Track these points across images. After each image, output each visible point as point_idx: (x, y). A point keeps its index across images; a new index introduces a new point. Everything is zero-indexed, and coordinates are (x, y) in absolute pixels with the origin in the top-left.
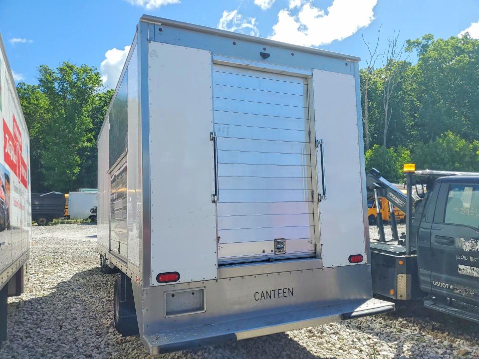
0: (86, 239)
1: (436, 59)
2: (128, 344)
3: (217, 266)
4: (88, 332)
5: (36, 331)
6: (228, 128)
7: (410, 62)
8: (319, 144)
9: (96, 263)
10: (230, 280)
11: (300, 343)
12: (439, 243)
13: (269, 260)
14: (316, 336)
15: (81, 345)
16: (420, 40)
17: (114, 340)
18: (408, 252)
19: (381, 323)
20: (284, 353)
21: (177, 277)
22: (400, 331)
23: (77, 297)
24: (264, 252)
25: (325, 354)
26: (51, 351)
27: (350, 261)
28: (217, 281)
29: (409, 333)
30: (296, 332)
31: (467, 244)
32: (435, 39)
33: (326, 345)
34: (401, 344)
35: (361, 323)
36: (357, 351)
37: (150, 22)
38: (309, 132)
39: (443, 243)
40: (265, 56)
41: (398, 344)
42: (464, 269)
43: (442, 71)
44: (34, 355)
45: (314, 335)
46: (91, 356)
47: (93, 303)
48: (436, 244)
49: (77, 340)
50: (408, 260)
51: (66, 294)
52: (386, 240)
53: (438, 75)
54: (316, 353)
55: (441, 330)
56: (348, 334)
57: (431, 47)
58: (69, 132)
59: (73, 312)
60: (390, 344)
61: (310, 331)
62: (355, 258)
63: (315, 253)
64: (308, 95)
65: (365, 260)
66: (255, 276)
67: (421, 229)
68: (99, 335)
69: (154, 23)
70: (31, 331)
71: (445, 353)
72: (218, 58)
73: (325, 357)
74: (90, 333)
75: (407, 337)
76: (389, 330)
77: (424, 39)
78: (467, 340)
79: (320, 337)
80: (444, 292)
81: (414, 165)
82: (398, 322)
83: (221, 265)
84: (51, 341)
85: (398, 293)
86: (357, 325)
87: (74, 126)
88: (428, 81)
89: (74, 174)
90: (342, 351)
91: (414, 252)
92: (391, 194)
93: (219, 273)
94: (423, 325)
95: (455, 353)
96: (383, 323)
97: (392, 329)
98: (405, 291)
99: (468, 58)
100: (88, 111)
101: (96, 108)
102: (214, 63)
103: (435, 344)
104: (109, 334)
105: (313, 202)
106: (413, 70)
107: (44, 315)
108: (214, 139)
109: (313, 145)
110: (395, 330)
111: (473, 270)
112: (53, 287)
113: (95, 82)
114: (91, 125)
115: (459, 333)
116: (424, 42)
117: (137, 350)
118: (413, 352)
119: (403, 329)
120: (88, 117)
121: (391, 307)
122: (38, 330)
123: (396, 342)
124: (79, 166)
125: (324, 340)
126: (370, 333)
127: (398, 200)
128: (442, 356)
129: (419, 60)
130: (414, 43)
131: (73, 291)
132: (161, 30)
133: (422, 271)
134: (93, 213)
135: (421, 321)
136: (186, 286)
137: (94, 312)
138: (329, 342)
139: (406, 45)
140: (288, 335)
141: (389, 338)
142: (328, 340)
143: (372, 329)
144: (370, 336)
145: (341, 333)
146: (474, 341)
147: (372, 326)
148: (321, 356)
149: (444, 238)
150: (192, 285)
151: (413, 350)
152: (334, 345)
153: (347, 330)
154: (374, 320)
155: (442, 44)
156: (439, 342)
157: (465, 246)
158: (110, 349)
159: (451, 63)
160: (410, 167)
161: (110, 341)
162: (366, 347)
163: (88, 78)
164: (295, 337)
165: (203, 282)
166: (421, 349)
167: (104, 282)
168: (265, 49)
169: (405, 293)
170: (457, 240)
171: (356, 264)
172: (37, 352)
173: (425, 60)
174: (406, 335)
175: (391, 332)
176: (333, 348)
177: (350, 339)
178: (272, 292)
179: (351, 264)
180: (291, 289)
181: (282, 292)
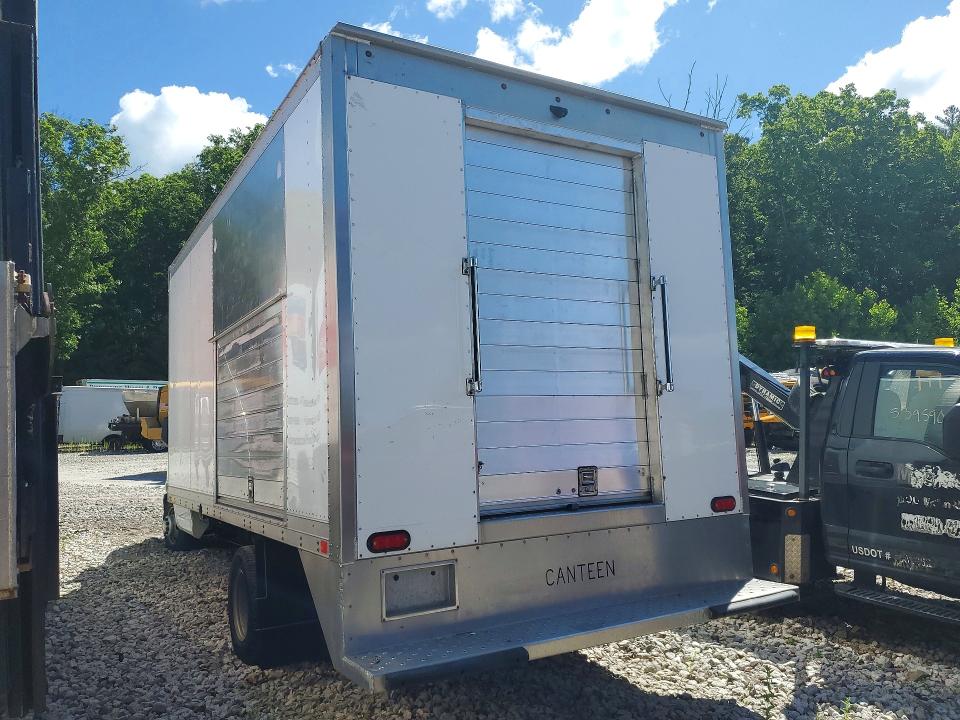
0: (111, 482)
1: (794, 134)
2: (272, 684)
3: (476, 520)
4: (181, 663)
5: (69, 666)
6: (491, 250)
7: (748, 136)
8: (659, 285)
9: (148, 530)
10: (502, 545)
11: (613, 669)
12: (864, 473)
13: (569, 508)
14: (640, 657)
15: (175, 689)
16: (765, 95)
17: (242, 676)
18: (803, 492)
19: (753, 629)
20: (588, 690)
21: (406, 540)
22: (793, 642)
23: (132, 598)
24: (559, 491)
25: (666, 688)
26: (119, 703)
27: (714, 508)
28: (478, 548)
29: (812, 646)
30: (599, 650)
31: (918, 473)
32: (793, 94)
33: (660, 672)
34: (800, 665)
35: (716, 630)
36: (724, 681)
37: (348, 38)
38: (637, 262)
39: (871, 474)
40: (558, 113)
41: (795, 666)
42: (911, 522)
43: (805, 155)
44: (83, 712)
45: (635, 655)
46: (203, 709)
47: (171, 608)
48: (859, 476)
49: (165, 680)
50: (804, 507)
51: (108, 593)
52: (749, 473)
53: (799, 164)
54: (647, 686)
55: (863, 639)
56: (698, 650)
57: (786, 110)
58: (58, 261)
59: (134, 627)
60: (782, 666)
61: (626, 648)
62: (721, 503)
63: (650, 493)
64: (633, 189)
65: (739, 508)
66: (546, 538)
67: (829, 450)
68: (206, 669)
69: (356, 39)
70: (58, 666)
71: (883, 678)
72: (475, 114)
73: (665, 693)
74: (186, 666)
75: (808, 651)
76: (772, 641)
77: (772, 93)
78: (915, 654)
79: (646, 657)
80: (875, 565)
81: (814, 328)
82: (785, 626)
83: (486, 516)
84: (108, 683)
85: (787, 570)
86: (711, 634)
87: (68, 248)
88: (781, 174)
89: (66, 349)
90: (694, 682)
91: (813, 493)
92: (757, 385)
93: (482, 532)
94: (830, 630)
95: (901, 676)
96: (758, 629)
97: (776, 640)
98: (799, 566)
99: (852, 134)
100: (97, 218)
101: (115, 212)
102: (469, 124)
103: (861, 662)
104: (226, 667)
105: (645, 395)
106: (752, 152)
107: (73, 635)
108: (471, 272)
109: (644, 287)
110: (782, 641)
111: (930, 522)
112: (71, 579)
113: (114, 158)
114: (105, 246)
115: (896, 642)
116: (772, 100)
117: (295, 695)
118: (826, 678)
119: (796, 638)
120: (98, 229)
121: (794, 593)
122: (73, 663)
123: (791, 662)
124: (78, 332)
125: (655, 663)
126: (740, 648)
127: (773, 396)
128: (880, 683)
129: (764, 134)
130: (754, 101)
131: (120, 586)
132: (368, 54)
133: (831, 527)
134: (114, 429)
135: (824, 623)
136: (422, 559)
137: (178, 625)
138: (667, 667)
139: (739, 105)
140: (585, 656)
141: (776, 653)
142: (664, 663)
143: (741, 641)
144: (741, 653)
145: (685, 649)
146: (928, 656)
147: (739, 634)
148: (659, 692)
149: (875, 464)
150: (433, 557)
151: (825, 673)
152: (676, 670)
153: (695, 643)
154: (740, 625)
155: (807, 105)
156: (867, 658)
157: (913, 479)
158: (237, 695)
159: (820, 142)
160: (807, 331)
161: (232, 680)
162: (739, 672)
163: (98, 149)
164: (599, 659)
165: (453, 549)
166: (840, 673)
167: (179, 567)
168: (558, 100)
169: (799, 571)
170: (899, 468)
171: (723, 513)
172: (86, 706)
173: (772, 134)
174: (805, 648)
175: (778, 644)
176: (676, 677)
177: (705, 660)
178: (578, 569)
179: (715, 514)
180: (610, 563)
181: (594, 568)
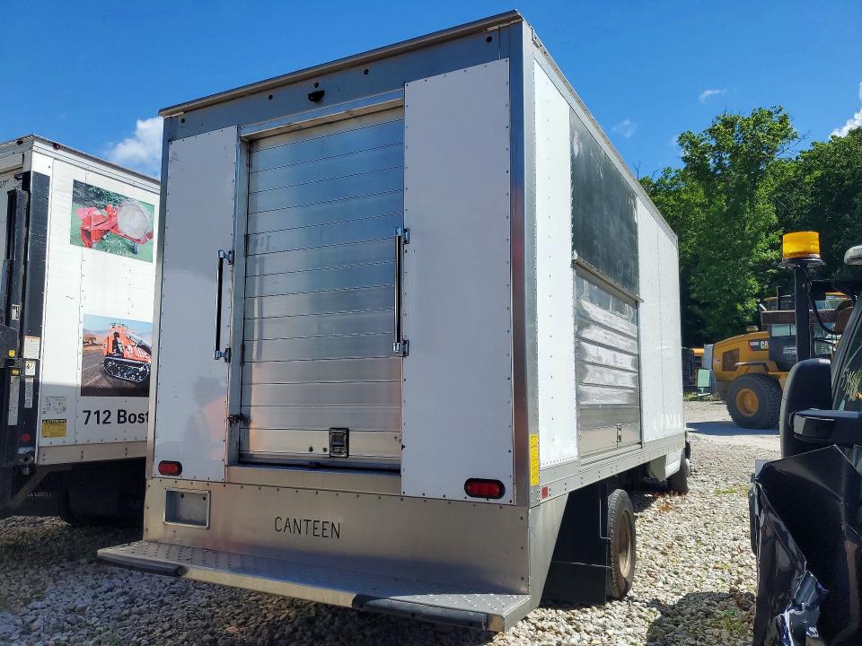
10: (242, 487)
21: (179, 469)
24: (311, 449)
28: (224, 486)
37: (172, 116)
40: (317, 97)
66: (278, 488)
69: (176, 114)
72: (247, 131)
89: (748, 312)
93: (227, 474)
114: (774, 217)
120: (769, 203)
124: (757, 295)
132: (183, 121)
136: (189, 485)
150: (196, 485)
165: (207, 483)
168: (317, 86)
171: (485, 500)
178: (304, 524)
179: (469, 499)
180: (336, 526)
181: (319, 526)
